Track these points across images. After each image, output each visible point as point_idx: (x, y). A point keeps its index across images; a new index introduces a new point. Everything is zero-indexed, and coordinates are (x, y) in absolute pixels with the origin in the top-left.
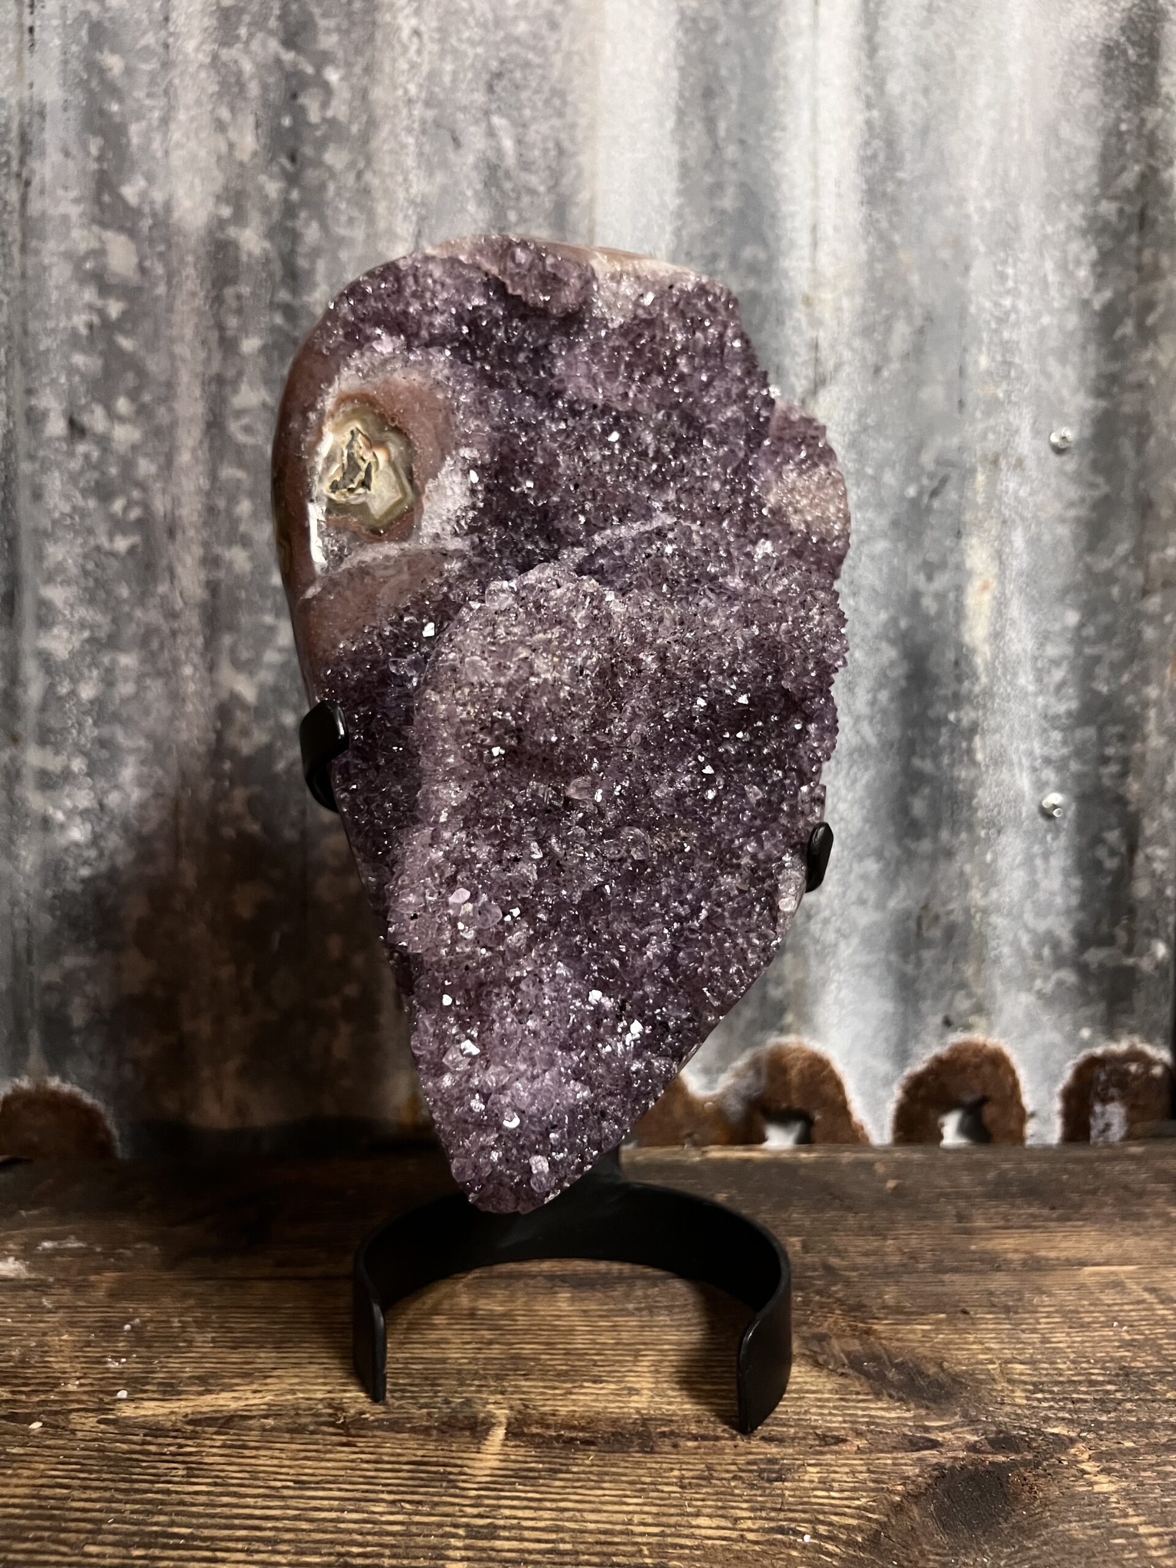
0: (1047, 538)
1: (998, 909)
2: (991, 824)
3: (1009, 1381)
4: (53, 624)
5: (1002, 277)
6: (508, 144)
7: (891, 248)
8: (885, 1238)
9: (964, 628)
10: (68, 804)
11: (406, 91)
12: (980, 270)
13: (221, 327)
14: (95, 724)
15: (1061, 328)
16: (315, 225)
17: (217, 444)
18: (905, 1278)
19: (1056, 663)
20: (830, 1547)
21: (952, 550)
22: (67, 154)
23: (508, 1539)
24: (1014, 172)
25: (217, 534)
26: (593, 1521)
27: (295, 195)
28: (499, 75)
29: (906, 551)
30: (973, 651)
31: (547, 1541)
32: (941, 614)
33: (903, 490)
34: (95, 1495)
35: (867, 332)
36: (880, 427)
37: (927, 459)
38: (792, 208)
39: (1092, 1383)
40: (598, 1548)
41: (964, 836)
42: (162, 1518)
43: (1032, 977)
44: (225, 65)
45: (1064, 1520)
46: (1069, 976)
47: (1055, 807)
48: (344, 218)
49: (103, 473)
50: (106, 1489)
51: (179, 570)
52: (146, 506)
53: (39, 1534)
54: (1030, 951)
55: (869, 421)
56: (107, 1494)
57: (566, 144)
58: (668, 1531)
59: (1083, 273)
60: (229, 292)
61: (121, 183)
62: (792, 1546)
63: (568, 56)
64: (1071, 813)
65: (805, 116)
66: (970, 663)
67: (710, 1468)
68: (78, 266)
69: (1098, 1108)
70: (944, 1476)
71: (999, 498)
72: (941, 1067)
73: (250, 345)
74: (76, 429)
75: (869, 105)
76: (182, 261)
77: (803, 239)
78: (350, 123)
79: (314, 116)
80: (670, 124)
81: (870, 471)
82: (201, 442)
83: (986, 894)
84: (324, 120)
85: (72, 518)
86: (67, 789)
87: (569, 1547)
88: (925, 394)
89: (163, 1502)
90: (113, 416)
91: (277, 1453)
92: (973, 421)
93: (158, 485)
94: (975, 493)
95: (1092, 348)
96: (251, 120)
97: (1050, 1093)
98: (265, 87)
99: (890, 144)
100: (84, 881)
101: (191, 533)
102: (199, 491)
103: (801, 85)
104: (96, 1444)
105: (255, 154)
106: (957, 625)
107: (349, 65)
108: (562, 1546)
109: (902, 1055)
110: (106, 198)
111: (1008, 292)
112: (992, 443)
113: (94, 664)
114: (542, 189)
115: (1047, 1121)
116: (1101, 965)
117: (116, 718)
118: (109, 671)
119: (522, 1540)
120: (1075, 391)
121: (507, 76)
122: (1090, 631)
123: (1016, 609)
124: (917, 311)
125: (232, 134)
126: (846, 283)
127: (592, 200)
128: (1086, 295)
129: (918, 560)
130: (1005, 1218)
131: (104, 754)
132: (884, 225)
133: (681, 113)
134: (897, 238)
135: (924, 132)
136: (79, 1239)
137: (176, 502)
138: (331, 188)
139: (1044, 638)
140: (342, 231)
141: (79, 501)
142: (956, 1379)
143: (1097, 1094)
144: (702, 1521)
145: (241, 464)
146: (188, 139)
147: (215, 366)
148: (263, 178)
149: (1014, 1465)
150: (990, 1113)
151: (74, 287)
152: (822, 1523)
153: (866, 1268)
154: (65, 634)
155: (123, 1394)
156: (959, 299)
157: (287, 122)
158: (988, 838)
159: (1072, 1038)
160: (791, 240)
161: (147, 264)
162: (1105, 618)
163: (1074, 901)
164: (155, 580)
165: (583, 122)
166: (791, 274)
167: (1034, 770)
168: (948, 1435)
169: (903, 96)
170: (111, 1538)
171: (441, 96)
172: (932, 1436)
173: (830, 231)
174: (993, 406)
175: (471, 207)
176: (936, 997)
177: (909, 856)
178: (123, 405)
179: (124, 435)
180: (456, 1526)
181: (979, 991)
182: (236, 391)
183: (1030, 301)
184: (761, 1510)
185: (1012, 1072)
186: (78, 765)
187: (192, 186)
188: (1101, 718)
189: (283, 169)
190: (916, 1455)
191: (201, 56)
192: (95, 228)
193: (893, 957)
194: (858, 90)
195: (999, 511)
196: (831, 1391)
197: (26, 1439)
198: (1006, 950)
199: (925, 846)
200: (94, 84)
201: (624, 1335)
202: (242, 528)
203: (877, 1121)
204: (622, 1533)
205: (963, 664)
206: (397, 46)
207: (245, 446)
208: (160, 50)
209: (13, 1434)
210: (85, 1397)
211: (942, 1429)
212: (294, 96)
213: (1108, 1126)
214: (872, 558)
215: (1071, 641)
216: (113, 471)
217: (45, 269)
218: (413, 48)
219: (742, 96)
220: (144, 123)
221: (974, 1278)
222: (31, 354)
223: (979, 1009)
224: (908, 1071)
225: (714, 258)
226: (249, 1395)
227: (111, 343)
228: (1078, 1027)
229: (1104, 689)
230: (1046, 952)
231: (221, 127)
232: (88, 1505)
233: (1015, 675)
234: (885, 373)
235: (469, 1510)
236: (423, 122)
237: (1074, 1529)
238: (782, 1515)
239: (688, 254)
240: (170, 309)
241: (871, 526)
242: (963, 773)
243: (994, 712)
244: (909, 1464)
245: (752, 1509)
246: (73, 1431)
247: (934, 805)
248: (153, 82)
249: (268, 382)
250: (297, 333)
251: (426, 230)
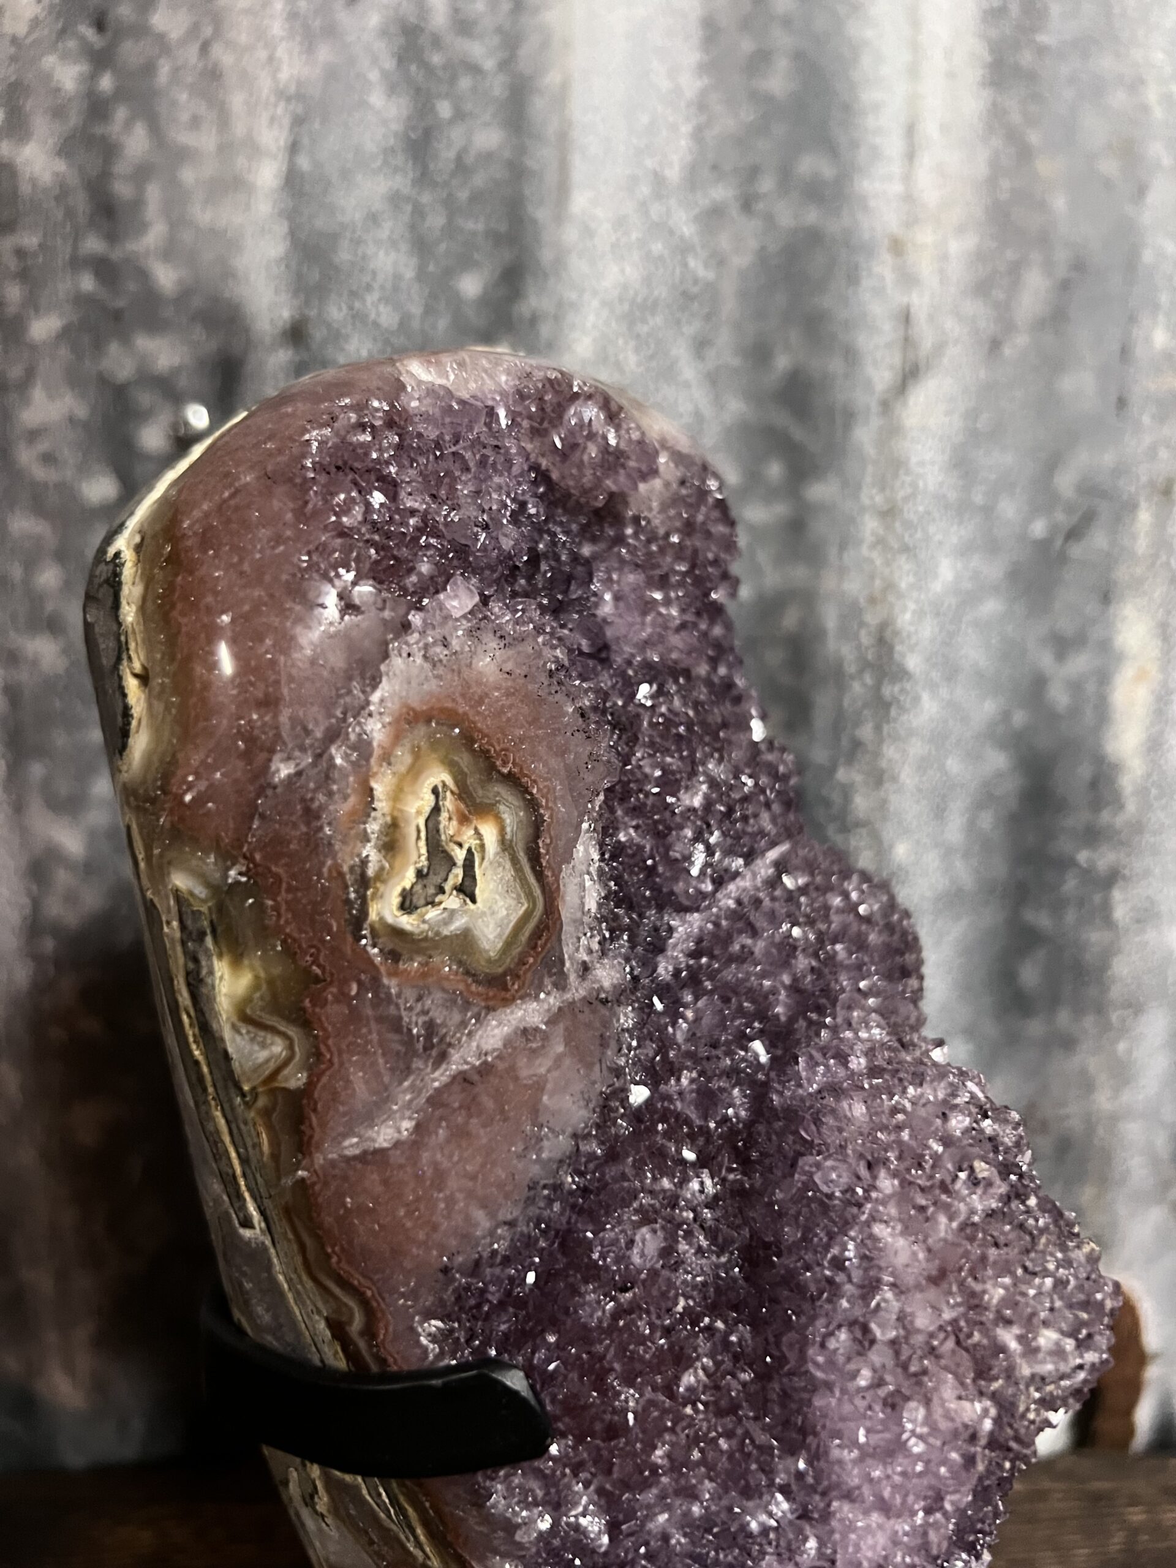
7: (1025, 153)
9: (1107, 734)
12: (1162, 194)
16: (140, 129)
17: (4, 482)
21: (1094, 620)
25: (12, 617)
27: (106, 83)
29: (1027, 616)
30: (1118, 767)
32: (1075, 711)
33: (1025, 526)
35: (982, 288)
36: (995, 433)
37: (1066, 482)
38: (878, 96)
48: (185, 117)
55: (982, 427)
60: (8, 242)
66: (1113, 786)
73: (44, 327)
77: (893, 145)
81: (978, 498)
88: (1065, 384)
92: (1138, 430)
94: (1136, 538)
105: (37, 22)
106: (1098, 732)
112: (1163, 464)
114: (489, 64)
126: (953, 213)
127: (565, 86)
129: (1045, 630)
132: (1016, 118)
134: (1034, 138)
138: (164, 69)
140: (183, 138)
145: (42, 514)
148: (51, 60)
156: (1127, 239)
160: (874, 149)
166: (872, 203)
173: (935, 133)
175: (377, 99)
177: (1012, 1040)
182: (26, 401)
189: (84, 41)
199: (1035, 1027)
202: (50, 607)
205: (1103, 788)
207: (46, 485)
214: (977, 627)
225: (753, 173)
234: (1007, 351)
239: (715, 167)
241: (977, 579)
242: (1096, 937)
243: (1141, 852)
247: (1050, 976)
249: (75, 380)
250: (120, 303)
251: (306, 141)
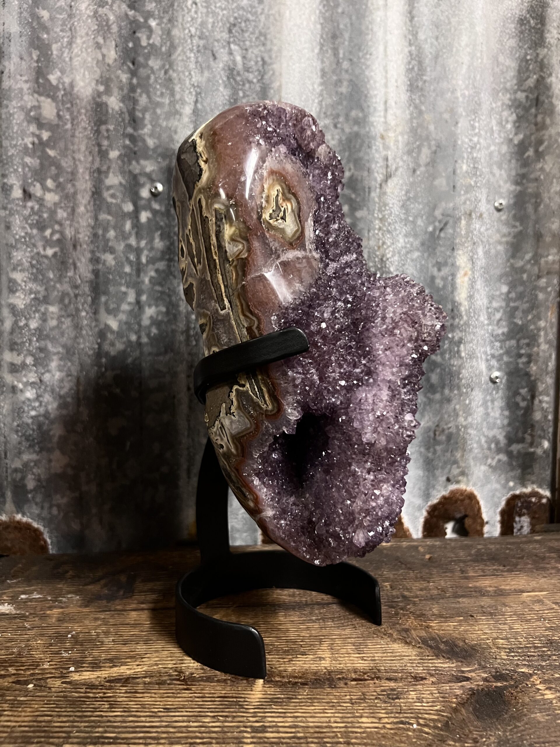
0: (493, 251)
1: (471, 425)
2: (468, 386)
3: (498, 648)
4: (17, 290)
5: (473, 127)
6: (239, 59)
7: (421, 113)
8: (429, 582)
9: (456, 294)
10: (25, 380)
11: (190, 31)
12: (463, 124)
13: (99, 145)
14: (37, 341)
15: (499, 152)
16: (144, 96)
17: (98, 202)
18: (441, 601)
19: (497, 310)
20: (426, 730)
21: (450, 257)
22: (21, 59)
23: (272, 732)
24: (478, 77)
25: (98, 247)
26: (312, 722)
27: (135, 81)
28: (234, 25)
29: (428, 257)
30: (460, 304)
31: (291, 733)
32: (445, 287)
33: (426, 229)
34: (65, 719)
35: (409, 153)
36: (415, 198)
37: (438, 213)
38: (376, 92)
39: (536, 647)
40: (316, 735)
41: (456, 392)
42: (100, 729)
43: (487, 458)
44: (100, 16)
45: (533, 713)
46: (503, 457)
47: (497, 378)
48: (158, 93)
49: (40, 217)
50: (70, 716)
51: (79, 264)
52: (62, 233)
53: (39, 740)
54: (485, 446)
55: (411, 196)
56: (71, 719)
57: (267, 59)
58: (349, 725)
59: (509, 126)
60: (103, 127)
61: (48, 74)
62: (408, 730)
63: (268, 17)
64: (504, 381)
65: (381, 48)
66: (458, 311)
67: (364, 694)
68: (28, 113)
69: (517, 519)
70: (474, 694)
71: (472, 232)
72: (445, 500)
73: (114, 154)
74: (27, 195)
75: (410, 45)
76: (79, 112)
77: (381, 107)
78: (162, 46)
79: (144, 43)
80: (317, 51)
81: (411, 219)
82: (89, 202)
83: (466, 419)
84: (149, 44)
85: (25, 238)
86: (24, 372)
87: (302, 735)
88: (437, 182)
89: (99, 721)
90: (45, 188)
91: (153, 695)
92: (460, 195)
93: (68, 222)
94: (461, 230)
95: (513, 161)
96: (114, 43)
97: (495, 512)
98: (120, 28)
99: (420, 63)
100: (32, 417)
101: (85, 246)
102: (89, 225)
103: (380, 34)
104: (62, 694)
105: (115, 60)
106: (452, 292)
107: (161, 18)
108: (299, 735)
109: (427, 496)
110: (41, 81)
111: (476, 134)
112: (468, 206)
113: (37, 311)
114: (255, 80)
115: (494, 525)
116: (519, 452)
117: (47, 337)
118: (44, 314)
119: (278, 732)
120: (506, 182)
121: (238, 25)
122: (513, 295)
123: (479, 284)
124: (433, 143)
125: (104, 51)
126: (400, 129)
127: (280, 86)
128: (511, 136)
129: (434, 262)
130: (483, 571)
131: (42, 355)
132: (417, 101)
133: (322, 45)
134: (423, 108)
135: (436, 57)
136: (39, 593)
137: (77, 232)
138: (152, 77)
139: (491, 298)
140: (158, 99)
141: (29, 230)
142: (473, 648)
143: (517, 512)
144: (364, 720)
145: (109, 213)
146: (82, 52)
147: (97, 165)
148: (120, 72)
149: (505, 688)
150: (468, 522)
151: (25, 124)
152: (421, 718)
153: (422, 597)
154: (22, 296)
155: (72, 669)
156: (453, 138)
157: (131, 45)
158: (467, 393)
159: (505, 486)
160: (375, 108)
161: (61, 113)
162: (520, 289)
163: (506, 422)
164: (66, 269)
165: (275, 48)
166: (375, 124)
167: (487, 360)
168: (473, 674)
169: (426, 40)
170: (75, 740)
171: (207, 34)
172: (466, 675)
173: (393, 104)
174: (469, 188)
175: (221, 89)
176: (443, 468)
178: (50, 183)
179: (51, 198)
180: (246, 727)
181: (462, 464)
182: (107, 177)
183: (485, 139)
184: (391, 713)
185: (478, 503)
186: (29, 360)
187: (84, 75)
188: (518, 337)
189: (129, 67)
190: (460, 684)
191: (88, 12)
192: (36, 95)
193: (422, 450)
194: (406, 37)
195: (472, 238)
196: (415, 655)
197: (27, 693)
198: (475, 445)
199: (438, 396)
200: (35, 24)
201: (313, 632)
202: (110, 244)
203: (415, 527)
204: (326, 727)
205: (455, 312)
206: (185, 9)
207: (112, 203)
208: (68, 9)
209: (20, 691)
210: (53, 671)
211: (470, 671)
212: (134, 32)
213: (522, 527)
214: (412, 260)
215: (504, 300)
216: (45, 215)
217: (11, 115)
218: (193, 10)
219: (351, 38)
220: (59, 44)
221: (473, 600)
222: (4, 157)
223: (463, 474)
224: (430, 503)
225: (338, 116)
226: (135, 667)
227: (44, 152)
228: (507, 481)
229: (520, 323)
230: (493, 446)
231: (98, 46)
232: (62, 724)
233: (479, 316)
234: (418, 173)
235: (251, 719)
236: (199, 46)
237: (539, 716)
238: (401, 715)
239: (325, 113)
240: (73, 136)
241: (412, 245)
242: (455, 362)
243: (469, 333)
244: (458, 689)
245: (386, 713)
246: (50, 688)
247: (442, 378)
248: (64, 24)
249: (123, 172)
250: (136, 149)
251: (200, 99)
